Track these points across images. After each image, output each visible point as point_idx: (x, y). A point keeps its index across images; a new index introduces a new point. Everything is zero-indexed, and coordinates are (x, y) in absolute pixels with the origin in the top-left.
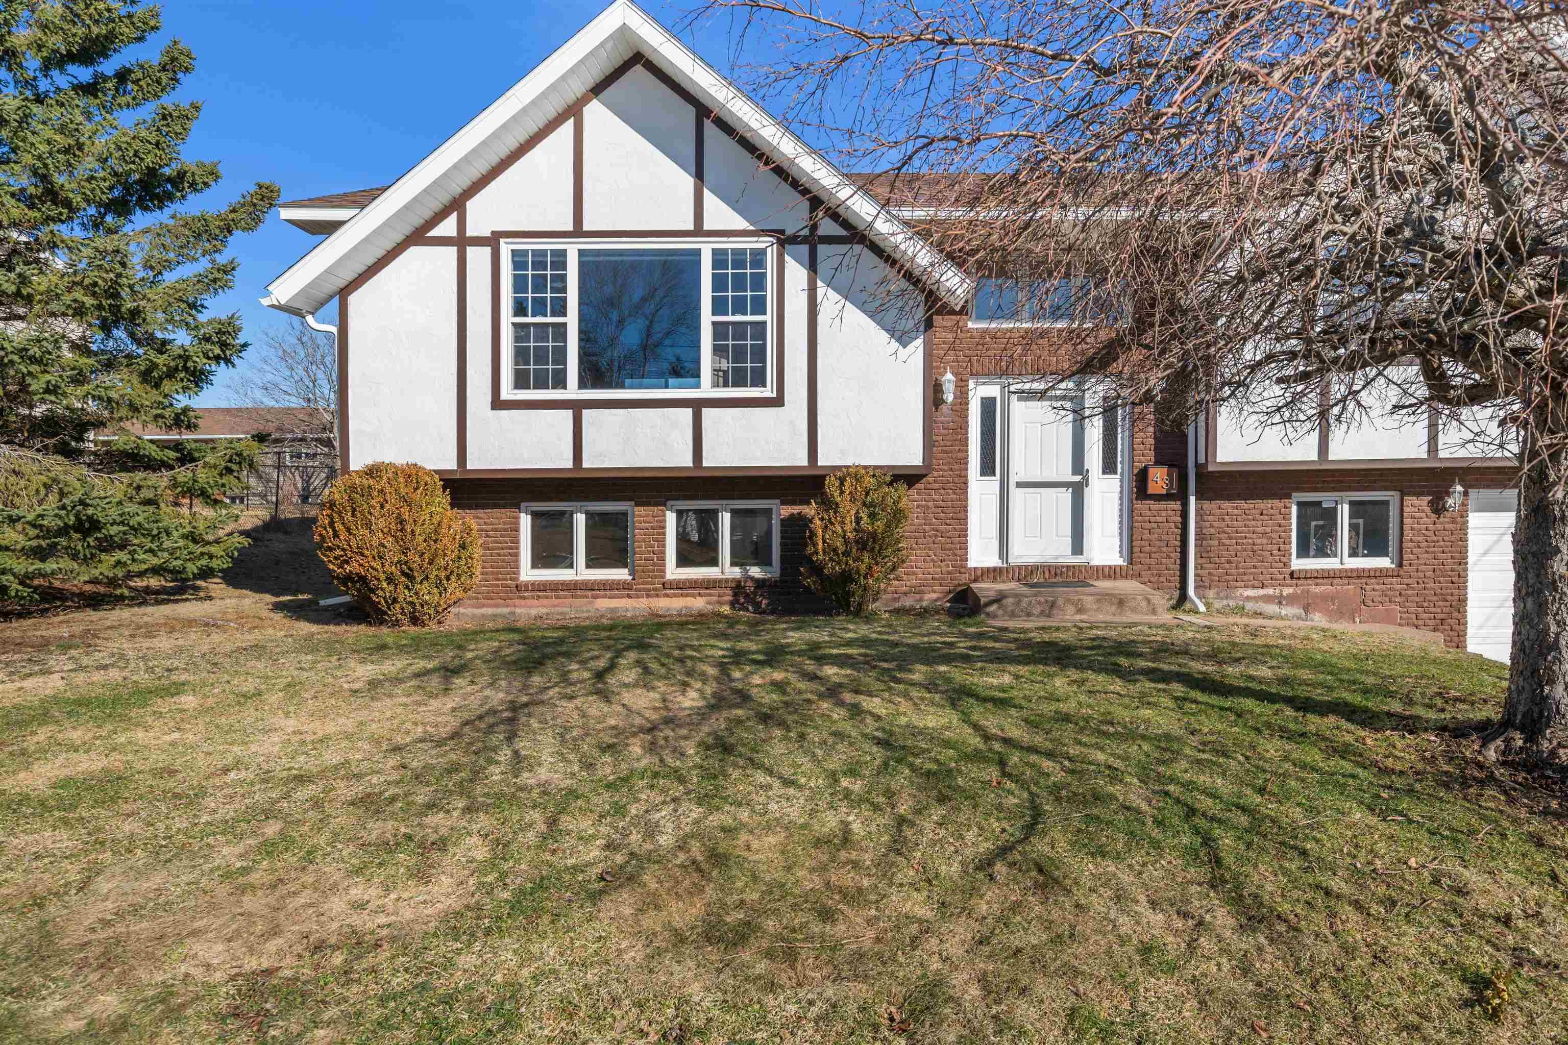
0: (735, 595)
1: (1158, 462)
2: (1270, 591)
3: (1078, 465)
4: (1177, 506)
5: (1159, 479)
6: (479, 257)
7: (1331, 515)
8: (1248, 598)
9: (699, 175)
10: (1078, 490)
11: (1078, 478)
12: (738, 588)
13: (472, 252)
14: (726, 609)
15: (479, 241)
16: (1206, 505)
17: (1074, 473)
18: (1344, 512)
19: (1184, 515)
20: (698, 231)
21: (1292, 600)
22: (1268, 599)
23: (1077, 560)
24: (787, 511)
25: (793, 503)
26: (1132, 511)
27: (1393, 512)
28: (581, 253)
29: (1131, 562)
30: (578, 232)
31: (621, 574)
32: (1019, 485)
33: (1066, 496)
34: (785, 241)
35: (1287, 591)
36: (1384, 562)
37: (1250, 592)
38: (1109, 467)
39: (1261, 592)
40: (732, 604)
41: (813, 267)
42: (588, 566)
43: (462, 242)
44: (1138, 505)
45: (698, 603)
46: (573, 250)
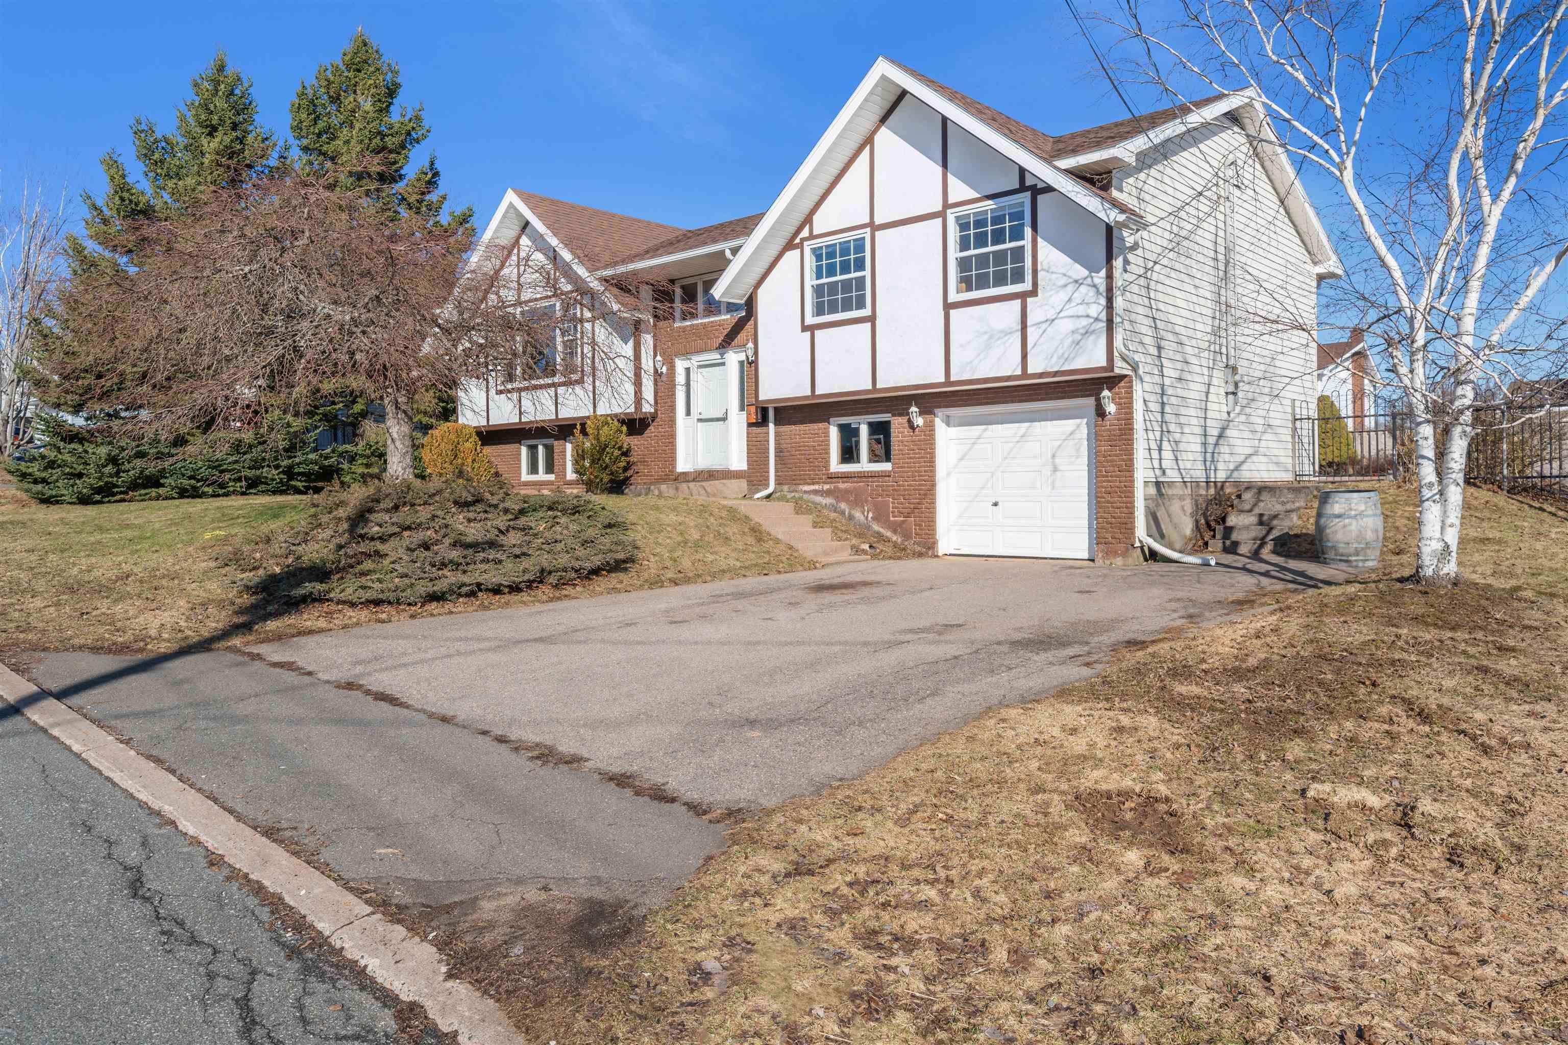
2: (817, 487)
4: (766, 430)
5: (752, 412)
7: (856, 432)
8: (805, 492)
18: (864, 430)
19: (769, 435)
20: (555, 294)
21: (828, 493)
22: (815, 492)
23: (723, 466)
26: (748, 434)
28: (521, 312)
29: (751, 468)
30: (518, 302)
34: (582, 293)
35: (826, 487)
36: (886, 466)
37: (806, 488)
38: (741, 408)
39: (812, 487)
41: (592, 306)
46: (518, 311)
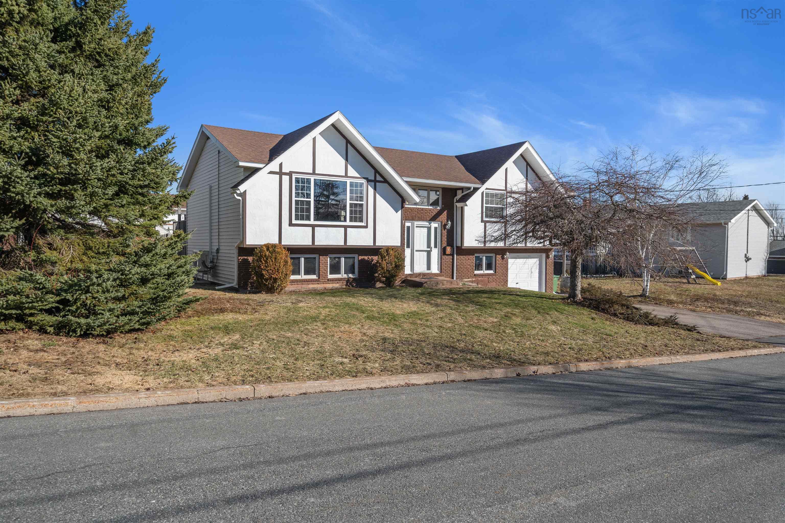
0: (347, 283)
1: (448, 245)
2: (470, 279)
3: (429, 246)
4: (451, 257)
5: (449, 250)
6: (286, 179)
9: (347, 160)
10: (429, 253)
11: (429, 249)
12: (348, 280)
13: (284, 177)
14: (344, 287)
15: (286, 174)
16: (458, 257)
17: (428, 248)
18: (484, 259)
19: (453, 259)
20: (346, 176)
21: (475, 282)
22: (470, 281)
23: (429, 272)
24: (361, 258)
25: (362, 255)
26: (441, 258)
27: (494, 259)
28: (315, 180)
29: (441, 272)
30: (314, 173)
31: (314, 277)
32: (417, 251)
33: (425, 254)
34: (368, 181)
35: (474, 279)
36: (491, 272)
37: (466, 280)
38: (436, 247)
40: (346, 285)
41: (375, 189)
42: (304, 275)
43: (281, 173)
44: (443, 257)
45: (337, 285)
46: (312, 178)
